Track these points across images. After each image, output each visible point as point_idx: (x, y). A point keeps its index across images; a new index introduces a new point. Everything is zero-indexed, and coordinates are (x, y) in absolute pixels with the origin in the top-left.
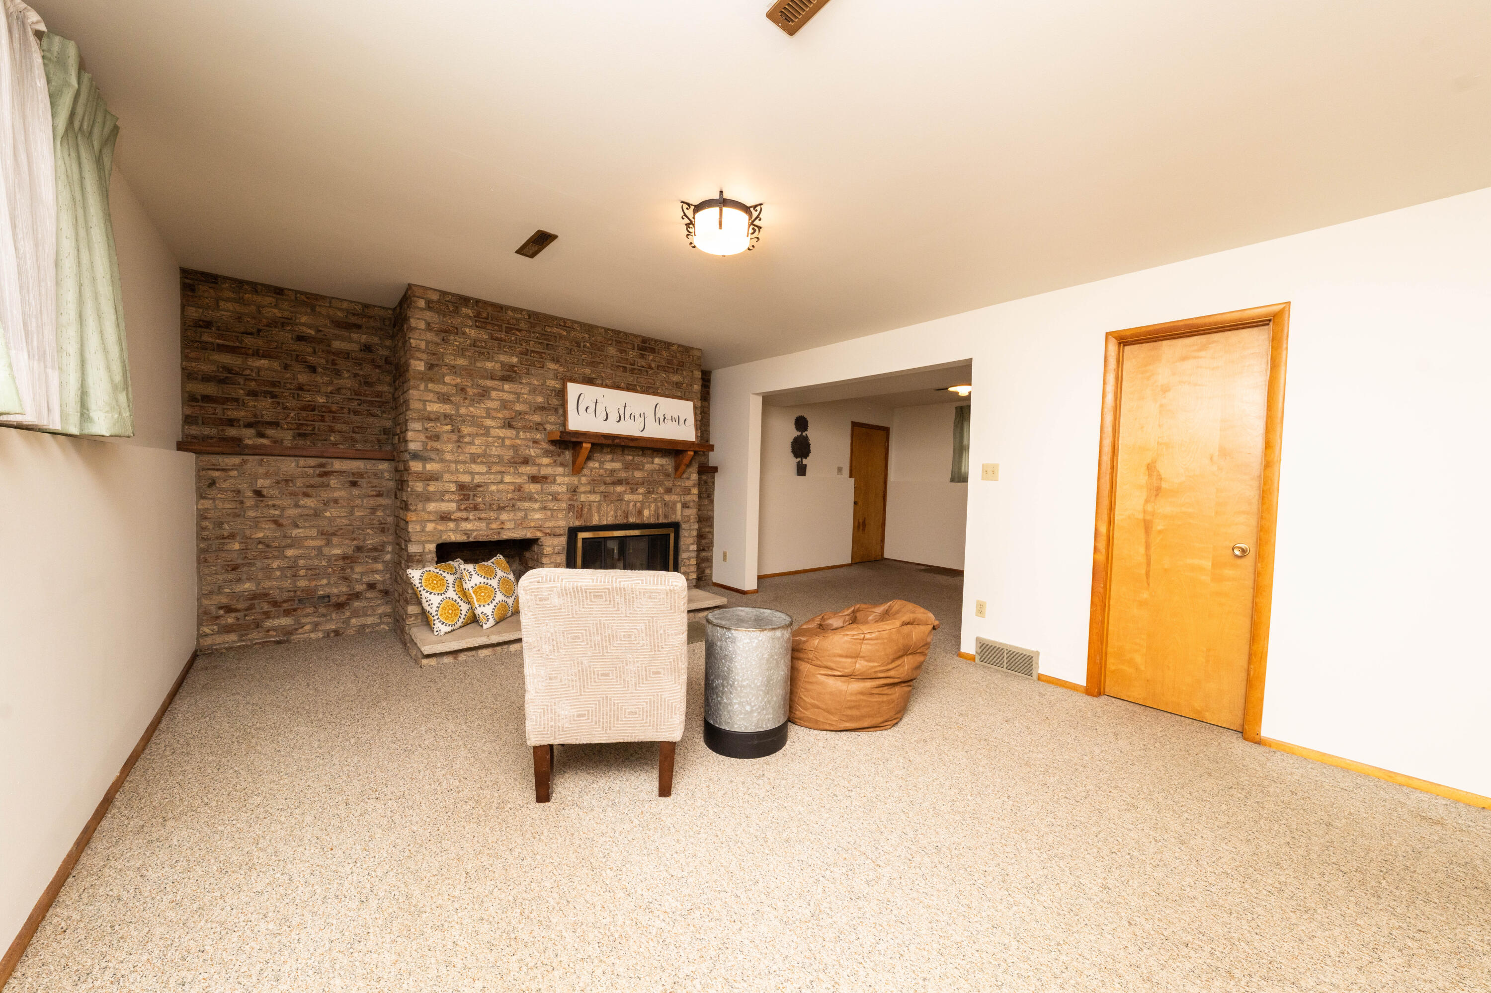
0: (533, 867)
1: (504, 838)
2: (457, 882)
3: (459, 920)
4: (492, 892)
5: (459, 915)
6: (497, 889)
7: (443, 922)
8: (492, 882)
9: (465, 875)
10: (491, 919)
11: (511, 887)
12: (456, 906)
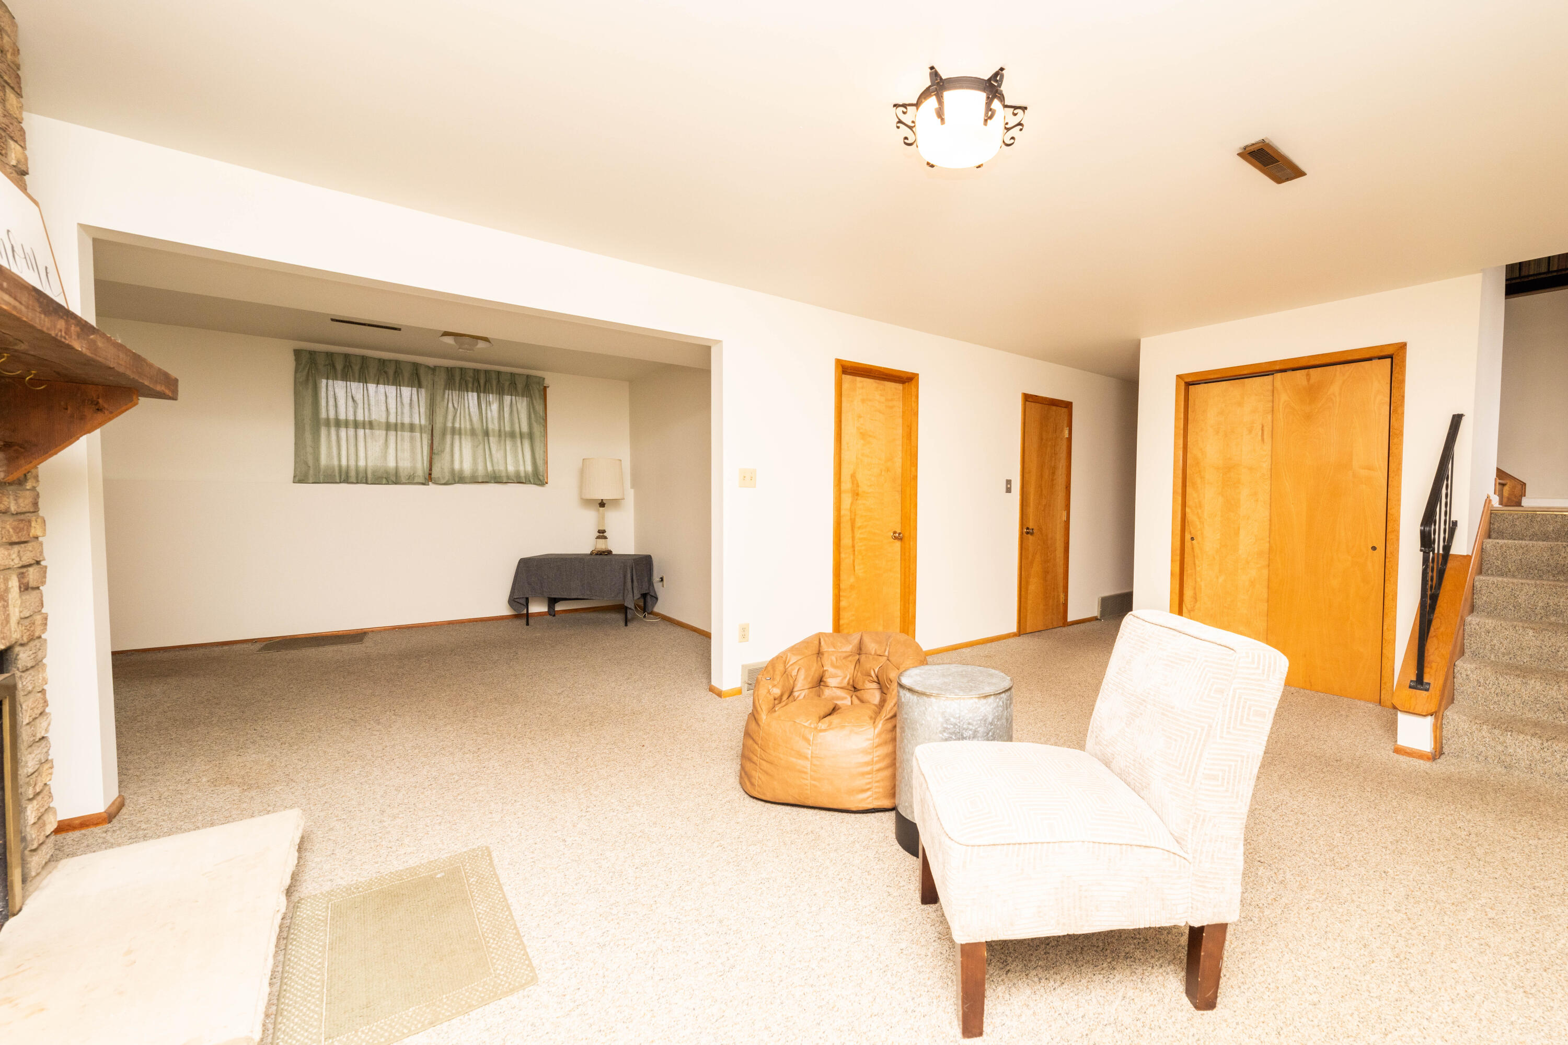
0: (1316, 974)
1: (1304, 1020)
2: (1404, 1039)
3: (1434, 1011)
4: (1379, 998)
5: (1429, 1014)
6: (1372, 994)
7: (1451, 1025)
8: (1369, 1002)
9: (1390, 1036)
10: (1403, 984)
11: (1357, 983)
12: (1425, 1023)
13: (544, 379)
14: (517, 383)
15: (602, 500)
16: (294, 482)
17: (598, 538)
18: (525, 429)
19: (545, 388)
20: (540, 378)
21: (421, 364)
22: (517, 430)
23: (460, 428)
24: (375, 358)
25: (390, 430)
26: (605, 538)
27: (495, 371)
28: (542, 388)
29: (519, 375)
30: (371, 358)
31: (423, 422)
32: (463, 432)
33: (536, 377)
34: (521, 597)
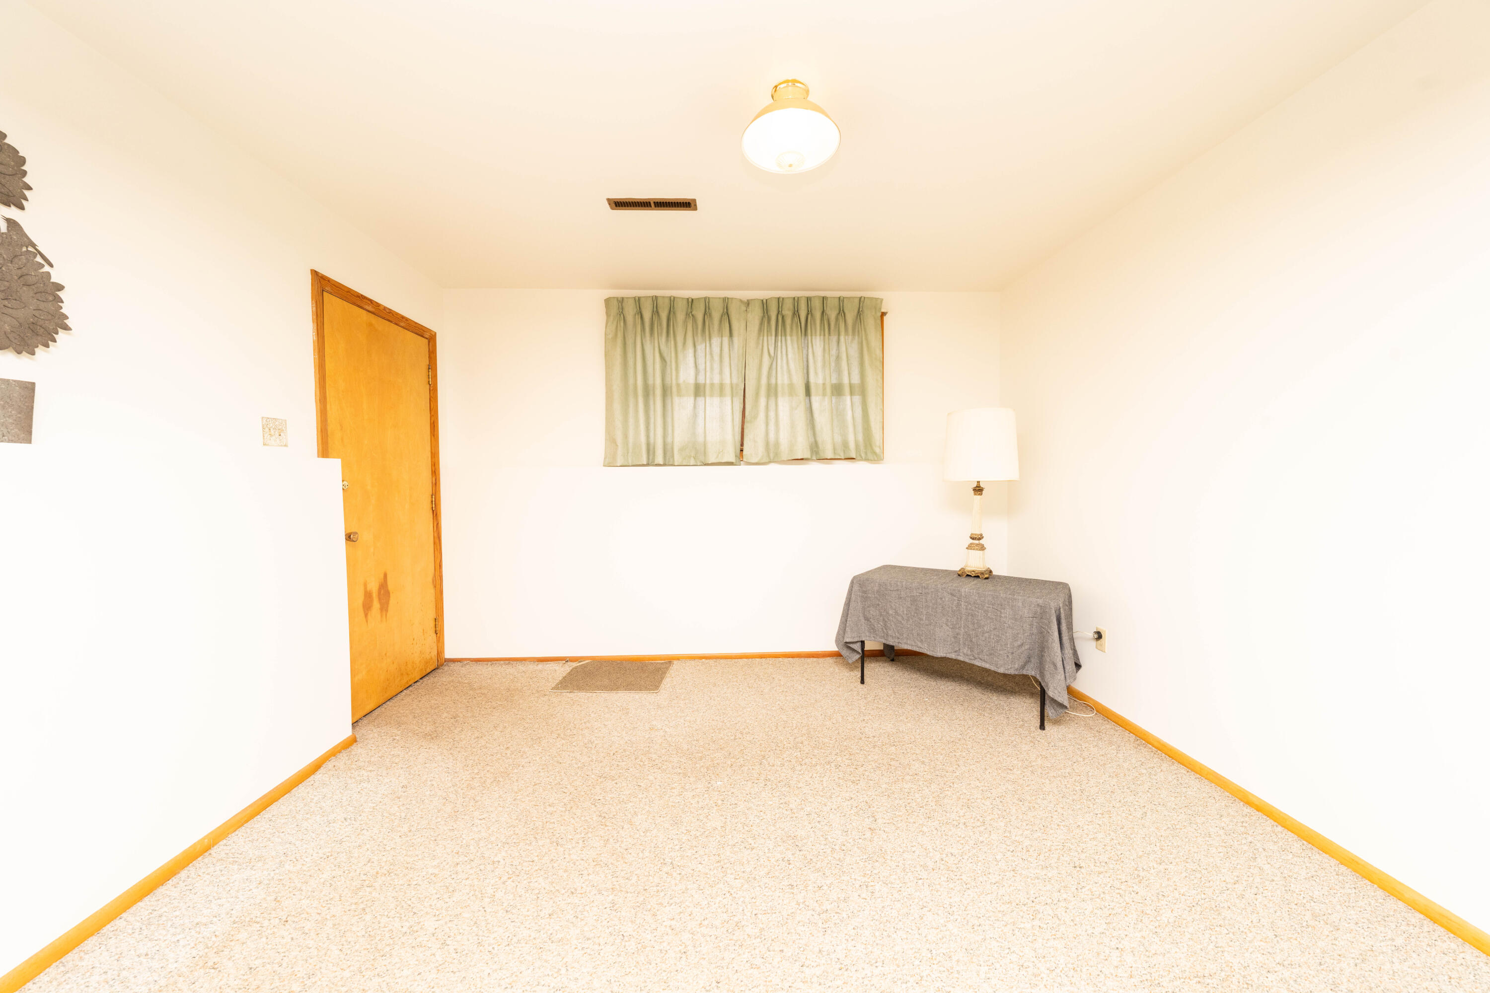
13: (882, 300)
14: (846, 311)
15: (978, 482)
16: (604, 466)
17: (970, 547)
18: (856, 380)
19: (883, 314)
20: (877, 299)
21: (732, 299)
22: (846, 381)
23: (776, 384)
24: (683, 298)
25: (700, 396)
26: (982, 548)
27: (819, 297)
28: (879, 314)
29: (849, 298)
30: (680, 298)
31: (735, 381)
32: (779, 389)
33: (871, 299)
34: (856, 640)
